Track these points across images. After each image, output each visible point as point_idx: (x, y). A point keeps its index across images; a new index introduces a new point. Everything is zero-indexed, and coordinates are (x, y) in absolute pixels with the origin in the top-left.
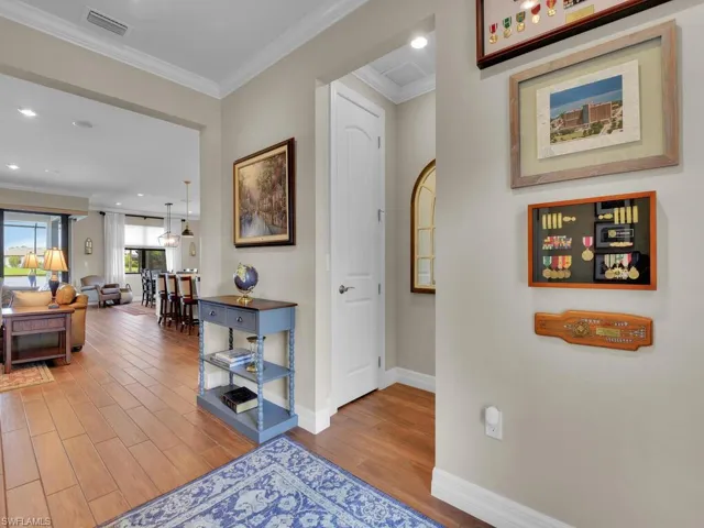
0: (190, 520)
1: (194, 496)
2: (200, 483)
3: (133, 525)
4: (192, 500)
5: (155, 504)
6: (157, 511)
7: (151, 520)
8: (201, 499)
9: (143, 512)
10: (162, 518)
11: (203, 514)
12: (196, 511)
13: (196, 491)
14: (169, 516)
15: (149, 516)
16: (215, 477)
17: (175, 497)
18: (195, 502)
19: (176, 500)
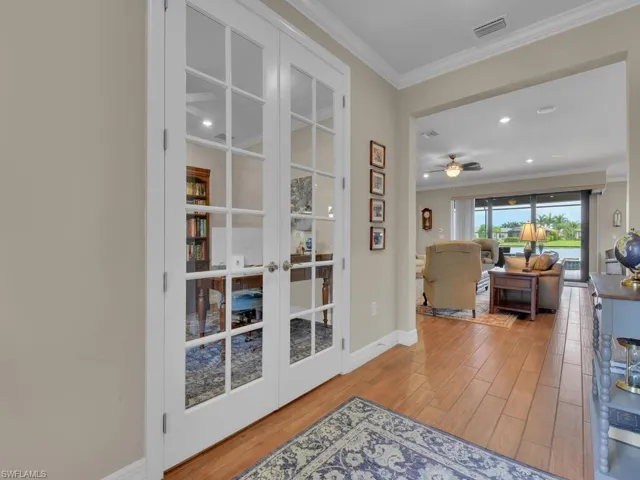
0: (444, 466)
1: (471, 458)
2: (487, 456)
3: (421, 435)
4: (466, 459)
5: (445, 437)
6: (440, 441)
7: (431, 442)
8: (472, 464)
9: (435, 434)
10: (436, 449)
11: (456, 473)
12: (457, 467)
13: (476, 456)
14: (441, 451)
15: (432, 439)
16: (503, 464)
17: (459, 445)
18: (465, 462)
19: (457, 447)
